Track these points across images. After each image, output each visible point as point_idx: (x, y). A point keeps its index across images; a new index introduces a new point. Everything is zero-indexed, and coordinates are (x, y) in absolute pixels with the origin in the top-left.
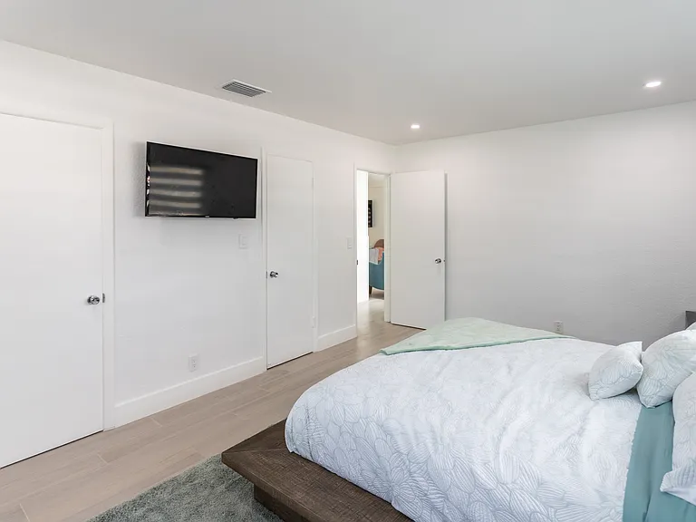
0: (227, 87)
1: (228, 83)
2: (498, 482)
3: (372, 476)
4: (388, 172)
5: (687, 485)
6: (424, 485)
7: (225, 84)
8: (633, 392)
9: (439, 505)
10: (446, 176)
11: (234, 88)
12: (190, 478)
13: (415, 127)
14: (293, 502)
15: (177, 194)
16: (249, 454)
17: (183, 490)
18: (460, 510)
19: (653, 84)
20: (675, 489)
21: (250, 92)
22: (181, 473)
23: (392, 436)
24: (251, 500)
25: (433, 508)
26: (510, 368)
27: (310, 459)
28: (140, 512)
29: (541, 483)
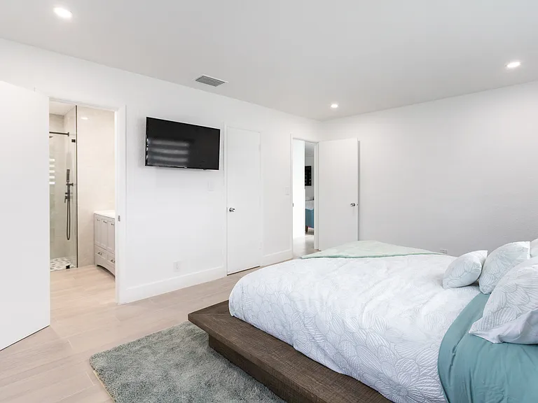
0: (198, 80)
1: (200, 76)
2: (360, 328)
3: (281, 328)
4: (316, 141)
5: (487, 330)
6: (313, 331)
7: (197, 78)
8: (475, 284)
9: (322, 345)
10: (359, 143)
11: (204, 80)
12: (170, 332)
13: (335, 106)
14: (230, 342)
15: (166, 151)
16: (206, 316)
17: (165, 338)
18: (334, 346)
19: (514, 65)
20: (478, 332)
21: (214, 83)
22: (165, 329)
23: (294, 302)
24: (207, 346)
25: (318, 346)
26: (388, 269)
27: (244, 319)
28: (138, 348)
29: (387, 329)
